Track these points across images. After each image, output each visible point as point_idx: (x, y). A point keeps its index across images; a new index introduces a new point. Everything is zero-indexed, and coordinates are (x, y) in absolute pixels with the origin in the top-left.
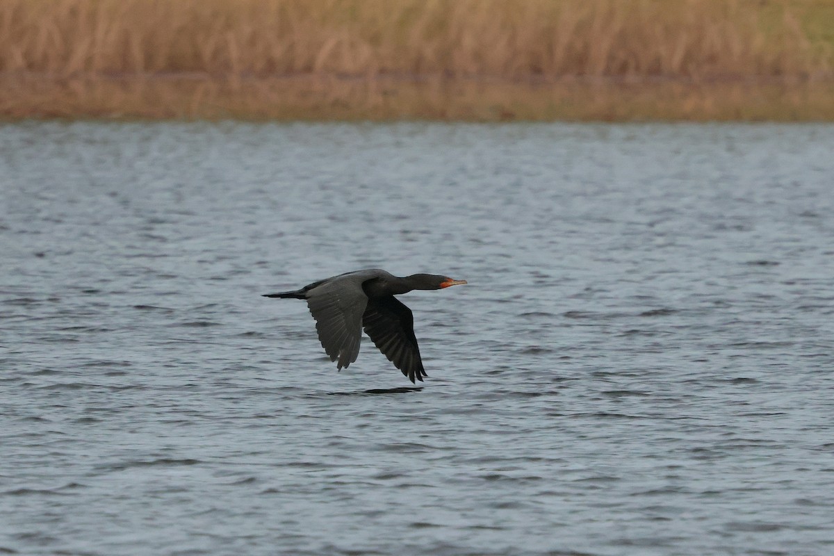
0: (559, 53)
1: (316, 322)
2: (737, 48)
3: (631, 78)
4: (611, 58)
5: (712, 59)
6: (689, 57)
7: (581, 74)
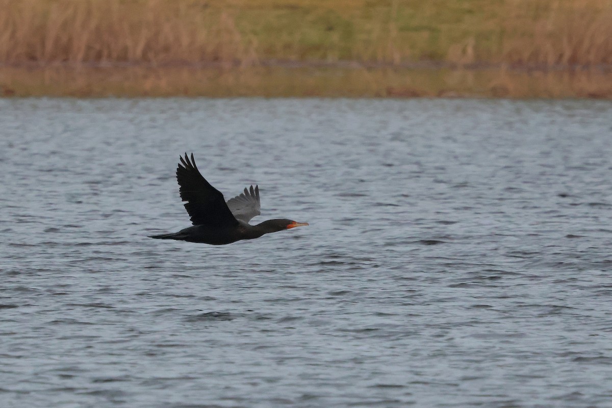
0: (49, 46)
1: (180, 187)
2: (185, 41)
3: (104, 63)
4: (89, 48)
5: (167, 49)
6: (148, 48)
7: (66, 60)
